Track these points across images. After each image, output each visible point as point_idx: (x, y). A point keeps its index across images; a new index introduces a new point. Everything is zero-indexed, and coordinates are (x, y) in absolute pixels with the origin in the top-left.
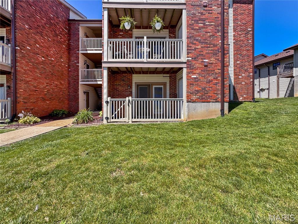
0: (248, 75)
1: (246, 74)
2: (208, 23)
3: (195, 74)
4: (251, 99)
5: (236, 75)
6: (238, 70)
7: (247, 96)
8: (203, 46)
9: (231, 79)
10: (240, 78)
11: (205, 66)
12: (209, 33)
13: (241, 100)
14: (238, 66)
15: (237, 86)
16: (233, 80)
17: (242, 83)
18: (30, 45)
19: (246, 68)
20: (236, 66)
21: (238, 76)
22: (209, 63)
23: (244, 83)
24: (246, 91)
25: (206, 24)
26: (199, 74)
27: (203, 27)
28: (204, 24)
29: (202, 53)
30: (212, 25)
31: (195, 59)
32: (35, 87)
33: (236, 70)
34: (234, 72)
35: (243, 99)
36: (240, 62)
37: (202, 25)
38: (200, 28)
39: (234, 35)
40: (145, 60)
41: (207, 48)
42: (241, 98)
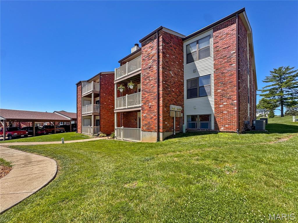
0: (231, 103)
1: (228, 102)
2: (151, 79)
3: (145, 113)
4: (234, 130)
5: (217, 104)
6: (219, 99)
7: (229, 126)
8: (148, 94)
9: (212, 108)
10: (221, 107)
11: (150, 108)
12: (152, 85)
13: (222, 130)
14: (218, 95)
15: (218, 115)
16: (214, 110)
17: (224, 112)
18: (106, 102)
19: (228, 96)
20: (217, 95)
21: (219, 105)
22: (152, 106)
23: (226, 112)
24: (229, 120)
25: (150, 79)
26: (147, 113)
27: (149, 82)
28: (149, 80)
29: (148, 99)
30: (153, 79)
31: (145, 104)
32: (108, 120)
33: (217, 99)
34: (215, 102)
35: (224, 129)
36: (221, 90)
37: (148, 81)
38: (147, 83)
39: (214, 63)
40: (126, 107)
41: (150, 96)
42: (222, 128)
